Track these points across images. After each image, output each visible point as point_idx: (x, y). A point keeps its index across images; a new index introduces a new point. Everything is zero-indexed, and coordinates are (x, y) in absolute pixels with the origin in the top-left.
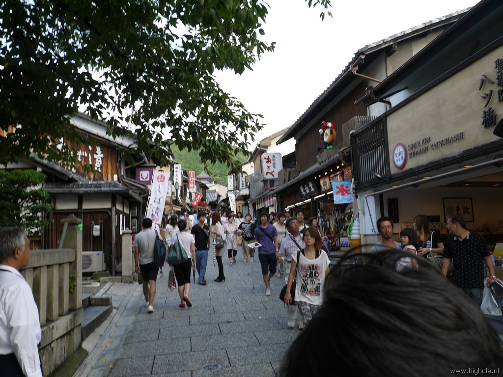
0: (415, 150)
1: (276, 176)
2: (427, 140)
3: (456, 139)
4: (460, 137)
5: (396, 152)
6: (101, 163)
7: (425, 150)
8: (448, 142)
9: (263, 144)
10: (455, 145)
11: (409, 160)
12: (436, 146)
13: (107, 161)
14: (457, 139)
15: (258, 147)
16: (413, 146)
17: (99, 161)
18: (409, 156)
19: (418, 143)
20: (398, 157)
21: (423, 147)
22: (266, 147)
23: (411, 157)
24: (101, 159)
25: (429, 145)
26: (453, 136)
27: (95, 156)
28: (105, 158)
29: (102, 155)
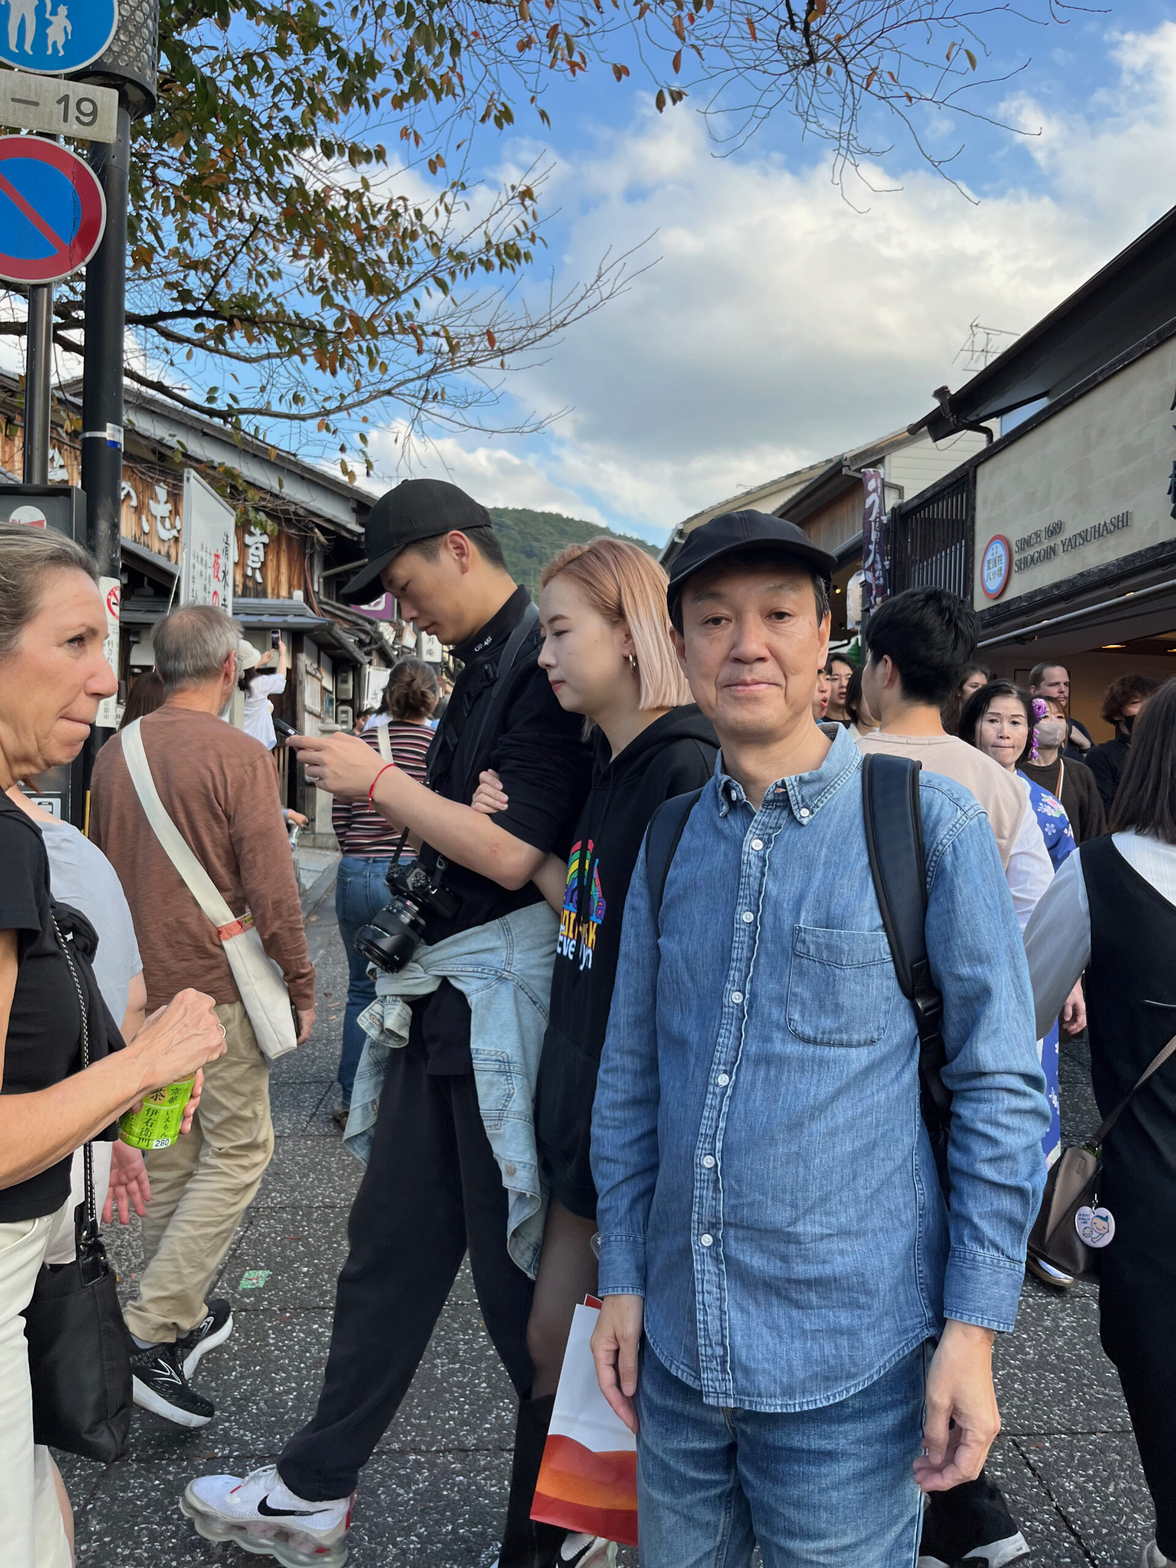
0: (1031, 552)
2: (1055, 529)
3: (1112, 528)
4: (1122, 522)
5: (989, 557)
6: (262, 559)
7: (1051, 553)
8: (1100, 532)
10: (1111, 541)
11: (1015, 577)
12: (1071, 545)
13: (278, 553)
14: (1116, 527)
15: (677, 540)
16: (1026, 543)
17: (256, 553)
18: (1015, 568)
19: (1037, 535)
20: (992, 571)
21: (1046, 544)
23: (1020, 568)
24: (261, 546)
25: (1058, 540)
26: (1108, 521)
27: (248, 540)
28: (271, 546)
29: (266, 538)
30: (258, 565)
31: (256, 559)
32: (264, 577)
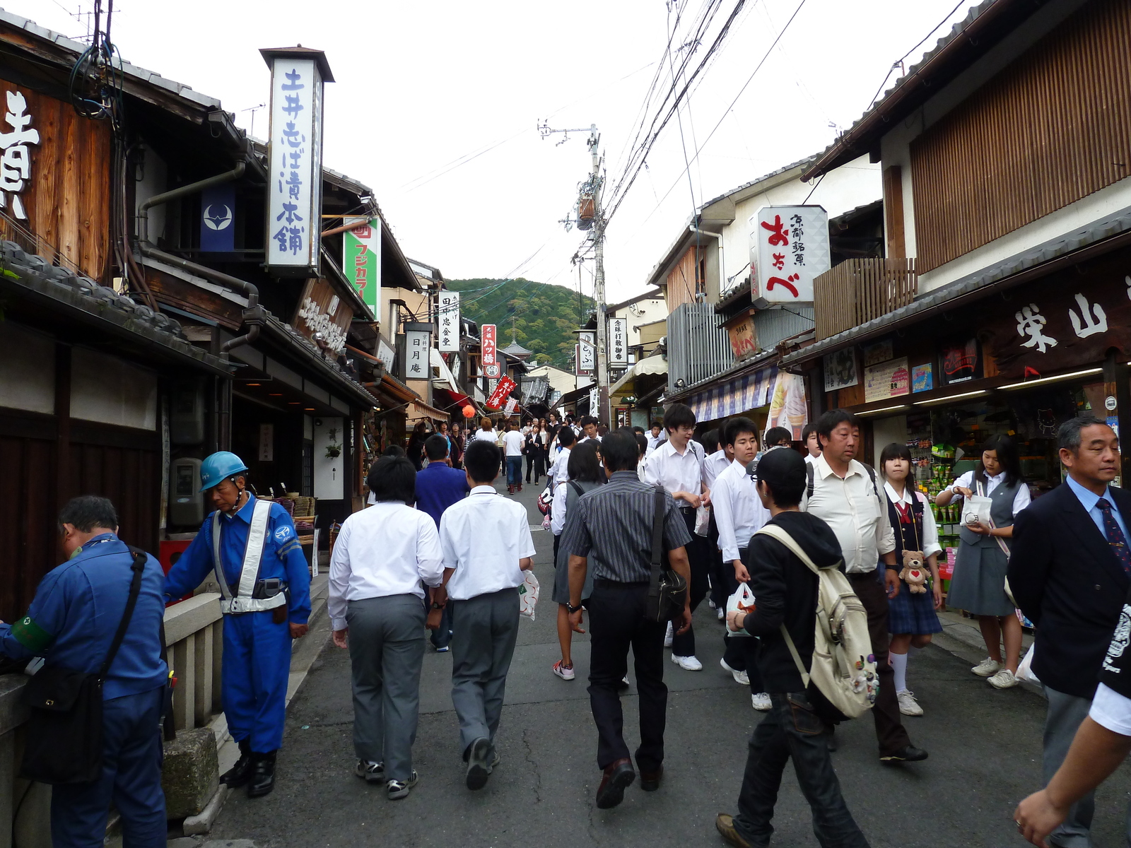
1: (806, 292)
6: (26, 175)
9: (711, 216)
13: (59, 162)
15: (692, 228)
17: (14, 163)
22: (719, 228)
24: (24, 151)
28: (47, 150)
29: (33, 136)
30: (18, 187)
31: (14, 175)
32: (27, 208)
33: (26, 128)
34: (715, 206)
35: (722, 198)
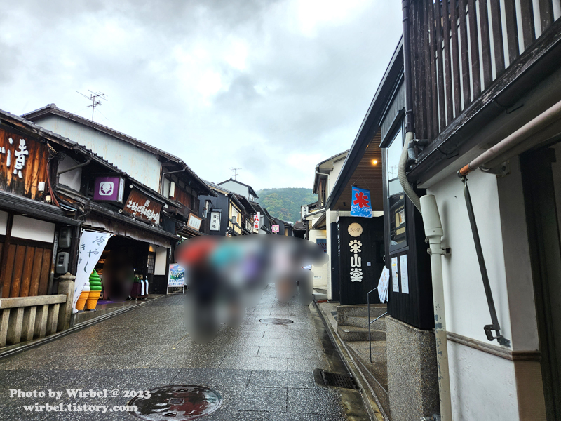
6: (23, 164)
9: (324, 167)
15: (317, 173)
17: (20, 161)
22: (328, 172)
24: (23, 157)
27: (17, 153)
28: (30, 157)
29: (26, 153)
30: (21, 168)
32: (24, 174)
33: (25, 150)
34: (325, 163)
35: (328, 160)
